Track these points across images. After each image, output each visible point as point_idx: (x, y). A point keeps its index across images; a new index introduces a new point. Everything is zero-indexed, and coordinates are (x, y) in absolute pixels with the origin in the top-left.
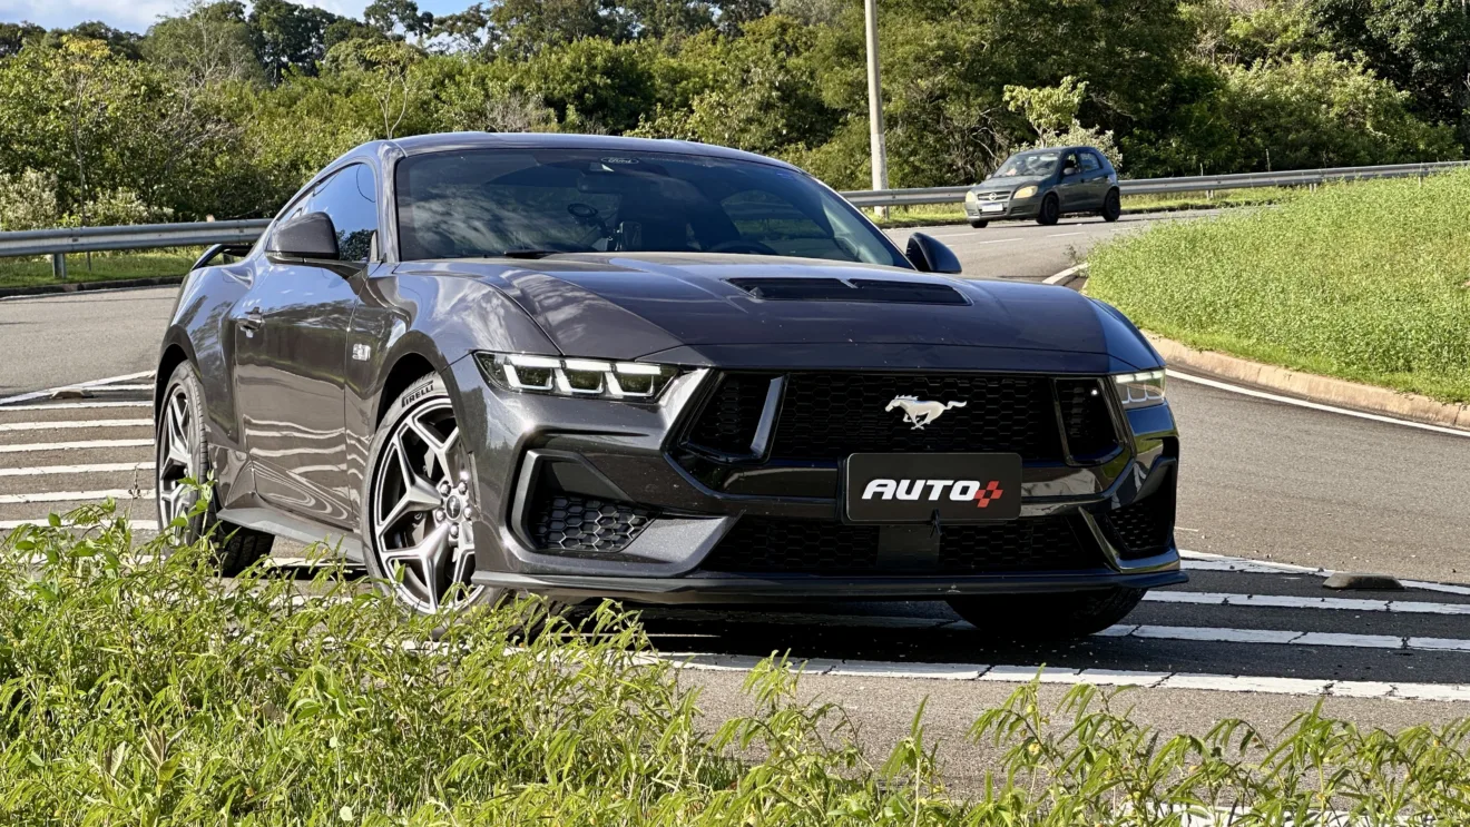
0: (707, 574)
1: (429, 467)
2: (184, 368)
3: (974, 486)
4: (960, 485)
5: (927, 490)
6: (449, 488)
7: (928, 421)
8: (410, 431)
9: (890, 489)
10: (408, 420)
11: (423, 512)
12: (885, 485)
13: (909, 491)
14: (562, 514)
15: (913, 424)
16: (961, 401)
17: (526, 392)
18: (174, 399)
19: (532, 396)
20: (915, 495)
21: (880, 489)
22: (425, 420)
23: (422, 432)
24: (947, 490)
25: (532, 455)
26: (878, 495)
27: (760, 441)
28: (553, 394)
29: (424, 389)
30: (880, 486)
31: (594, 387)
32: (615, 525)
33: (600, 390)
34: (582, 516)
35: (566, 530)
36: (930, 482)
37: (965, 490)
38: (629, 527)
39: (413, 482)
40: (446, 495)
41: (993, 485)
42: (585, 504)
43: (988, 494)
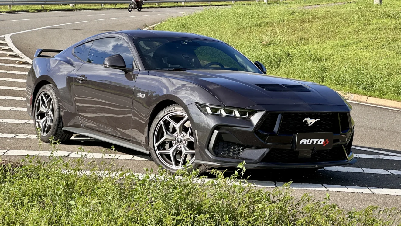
0: (263, 163)
1: (171, 129)
2: (47, 87)
3: (323, 140)
4: (320, 140)
5: (313, 142)
6: (178, 136)
7: (312, 124)
8: (166, 120)
9: (305, 142)
10: (166, 117)
11: (168, 141)
12: (304, 141)
13: (309, 142)
15: (308, 125)
16: (319, 119)
17: (213, 114)
20: (310, 143)
21: (303, 142)
22: (170, 117)
23: (170, 120)
24: (317, 141)
25: (216, 132)
26: (303, 143)
27: (276, 129)
28: (220, 115)
29: (172, 109)
30: (303, 141)
31: (231, 113)
32: (236, 149)
33: (234, 114)
34: (227, 147)
35: (223, 151)
36: (314, 140)
37: (321, 142)
38: (240, 150)
39: (167, 133)
40: (177, 137)
41: (327, 140)
42: (228, 144)
43: (326, 143)
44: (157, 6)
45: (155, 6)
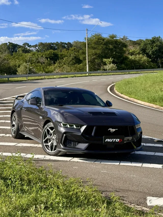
0: (86, 151)
1: (50, 134)
2: (15, 113)
3: (119, 140)
4: (117, 139)
5: (113, 140)
6: (53, 136)
7: (113, 131)
8: (48, 129)
9: (109, 140)
10: (48, 128)
11: (49, 139)
13: (111, 140)
14: (68, 142)
15: (111, 132)
16: (117, 129)
17: (64, 127)
18: (13, 117)
19: (65, 128)
20: (112, 141)
22: (50, 128)
23: (49, 129)
24: (115, 140)
25: (65, 135)
26: (107, 141)
27: (93, 134)
28: (67, 127)
29: (50, 124)
31: (72, 126)
32: (74, 144)
33: (73, 127)
34: (70, 142)
35: (68, 144)
37: (117, 140)
38: (76, 144)
39: (48, 135)
41: (121, 139)
42: (71, 141)
43: (120, 141)
44: (127, 73)
45: (126, 73)
